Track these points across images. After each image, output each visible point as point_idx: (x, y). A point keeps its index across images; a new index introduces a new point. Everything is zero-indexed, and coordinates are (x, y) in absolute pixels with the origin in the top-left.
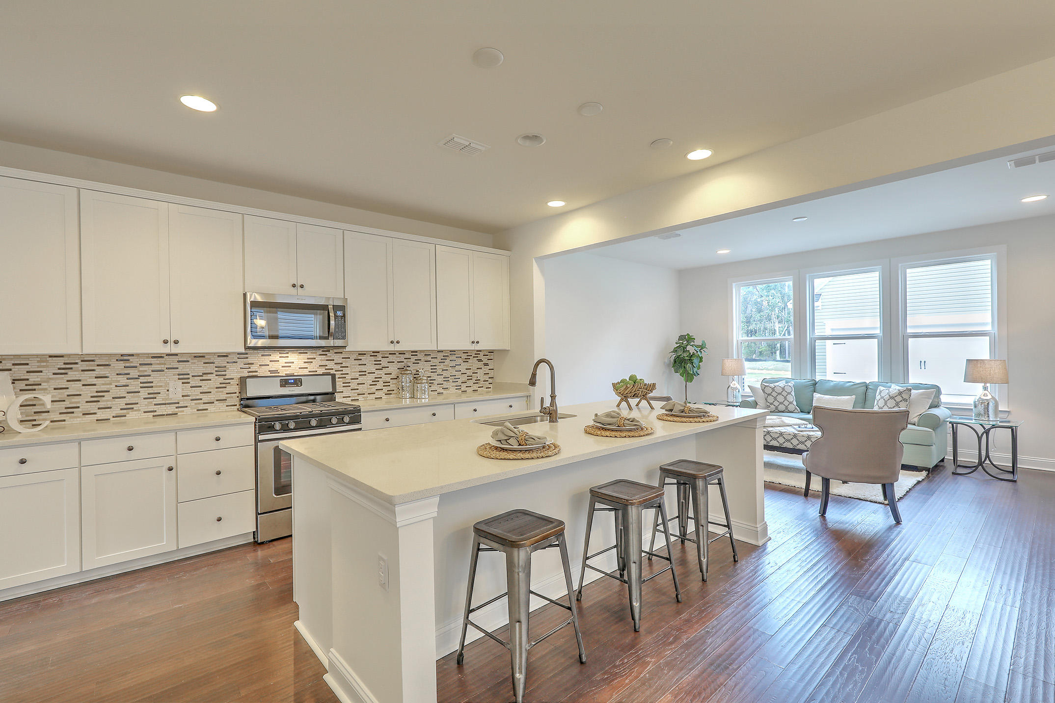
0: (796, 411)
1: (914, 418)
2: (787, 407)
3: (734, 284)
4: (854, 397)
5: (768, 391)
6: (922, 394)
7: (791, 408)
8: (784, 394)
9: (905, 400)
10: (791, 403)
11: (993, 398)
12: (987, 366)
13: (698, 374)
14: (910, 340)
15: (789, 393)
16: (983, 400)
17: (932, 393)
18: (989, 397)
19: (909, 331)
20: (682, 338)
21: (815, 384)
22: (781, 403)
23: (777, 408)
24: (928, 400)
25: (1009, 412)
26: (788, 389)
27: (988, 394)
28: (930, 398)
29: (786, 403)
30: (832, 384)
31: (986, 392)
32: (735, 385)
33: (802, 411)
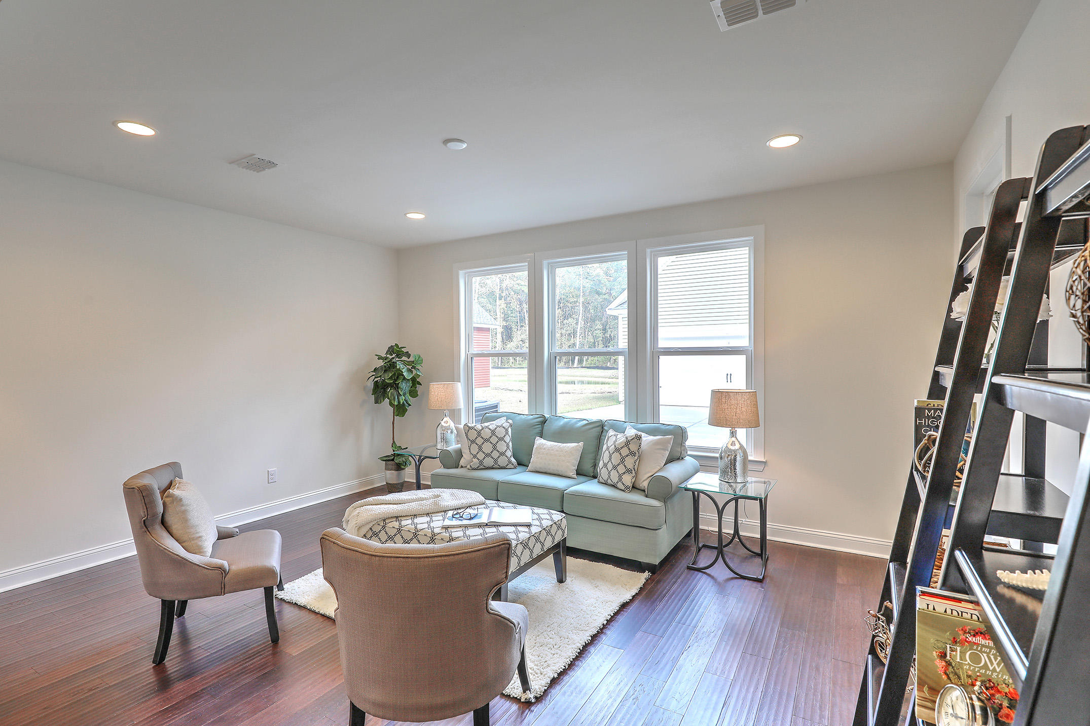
0: (510, 466)
1: (644, 481)
2: (496, 461)
3: (461, 273)
4: (581, 444)
5: (473, 434)
6: (657, 443)
7: (502, 461)
8: (494, 440)
9: (632, 454)
10: (502, 454)
11: (741, 447)
12: (733, 402)
13: (410, 405)
14: (663, 359)
15: (501, 439)
16: (731, 450)
17: (668, 441)
18: (737, 446)
19: (662, 344)
20: (391, 350)
21: (544, 421)
22: (488, 455)
23: (481, 462)
24: (662, 452)
25: (765, 463)
26: (500, 432)
27: (737, 443)
28: (665, 450)
29: (495, 454)
30: (562, 422)
31: (734, 439)
32: (447, 422)
33: (522, 463)
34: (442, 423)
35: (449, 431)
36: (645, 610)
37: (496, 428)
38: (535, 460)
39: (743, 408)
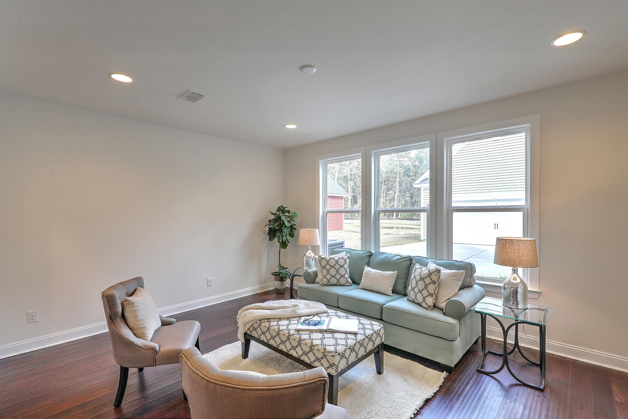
0: (347, 284)
1: (442, 302)
2: (338, 281)
3: (321, 162)
4: (396, 272)
5: (324, 263)
6: (453, 275)
7: (343, 281)
8: (337, 267)
9: (434, 282)
10: (343, 276)
11: (522, 282)
12: (516, 247)
13: (289, 242)
14: (455, 215)
15: (342, 266)
16: (512, 284)
17: (461, 274)
18: (518, 281)
19: (454, 205)
20: (279, 209)
21: (371, 255)
22: (333, 277)
23: (329, 281)
24: (457, 282)
25: (540, 293)
26: (341, 262)
27: (518, 278)
28: (459, 280)
29: (338, 276)
30: (383, 257)
31: (515, 275)
32: (309, 253)
33: (356, 282)
34: (307, 254)
35: (311, 259)
36: (444, 406)
37: (339, 259)
38: (364, 282)
39: (525, 253)
